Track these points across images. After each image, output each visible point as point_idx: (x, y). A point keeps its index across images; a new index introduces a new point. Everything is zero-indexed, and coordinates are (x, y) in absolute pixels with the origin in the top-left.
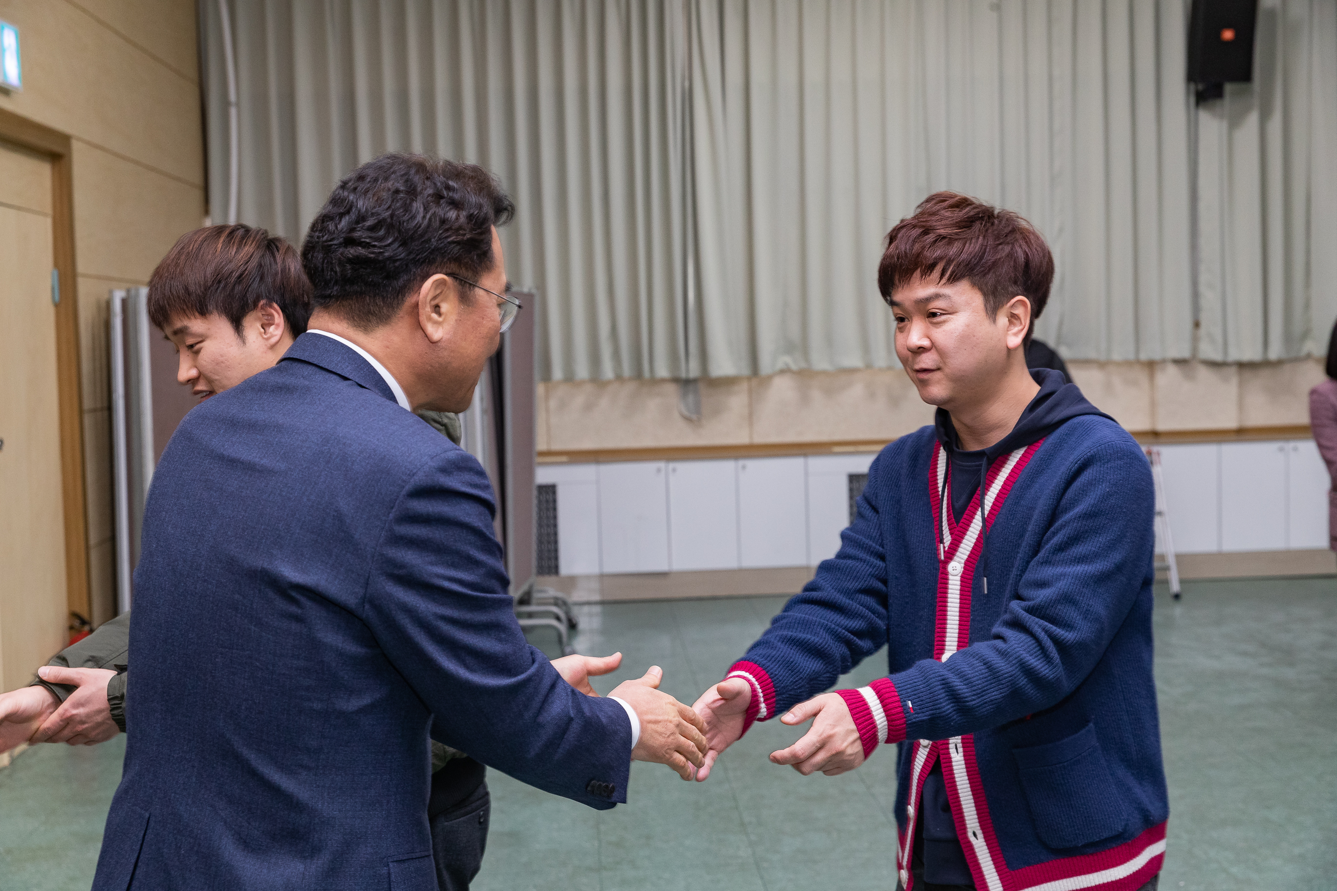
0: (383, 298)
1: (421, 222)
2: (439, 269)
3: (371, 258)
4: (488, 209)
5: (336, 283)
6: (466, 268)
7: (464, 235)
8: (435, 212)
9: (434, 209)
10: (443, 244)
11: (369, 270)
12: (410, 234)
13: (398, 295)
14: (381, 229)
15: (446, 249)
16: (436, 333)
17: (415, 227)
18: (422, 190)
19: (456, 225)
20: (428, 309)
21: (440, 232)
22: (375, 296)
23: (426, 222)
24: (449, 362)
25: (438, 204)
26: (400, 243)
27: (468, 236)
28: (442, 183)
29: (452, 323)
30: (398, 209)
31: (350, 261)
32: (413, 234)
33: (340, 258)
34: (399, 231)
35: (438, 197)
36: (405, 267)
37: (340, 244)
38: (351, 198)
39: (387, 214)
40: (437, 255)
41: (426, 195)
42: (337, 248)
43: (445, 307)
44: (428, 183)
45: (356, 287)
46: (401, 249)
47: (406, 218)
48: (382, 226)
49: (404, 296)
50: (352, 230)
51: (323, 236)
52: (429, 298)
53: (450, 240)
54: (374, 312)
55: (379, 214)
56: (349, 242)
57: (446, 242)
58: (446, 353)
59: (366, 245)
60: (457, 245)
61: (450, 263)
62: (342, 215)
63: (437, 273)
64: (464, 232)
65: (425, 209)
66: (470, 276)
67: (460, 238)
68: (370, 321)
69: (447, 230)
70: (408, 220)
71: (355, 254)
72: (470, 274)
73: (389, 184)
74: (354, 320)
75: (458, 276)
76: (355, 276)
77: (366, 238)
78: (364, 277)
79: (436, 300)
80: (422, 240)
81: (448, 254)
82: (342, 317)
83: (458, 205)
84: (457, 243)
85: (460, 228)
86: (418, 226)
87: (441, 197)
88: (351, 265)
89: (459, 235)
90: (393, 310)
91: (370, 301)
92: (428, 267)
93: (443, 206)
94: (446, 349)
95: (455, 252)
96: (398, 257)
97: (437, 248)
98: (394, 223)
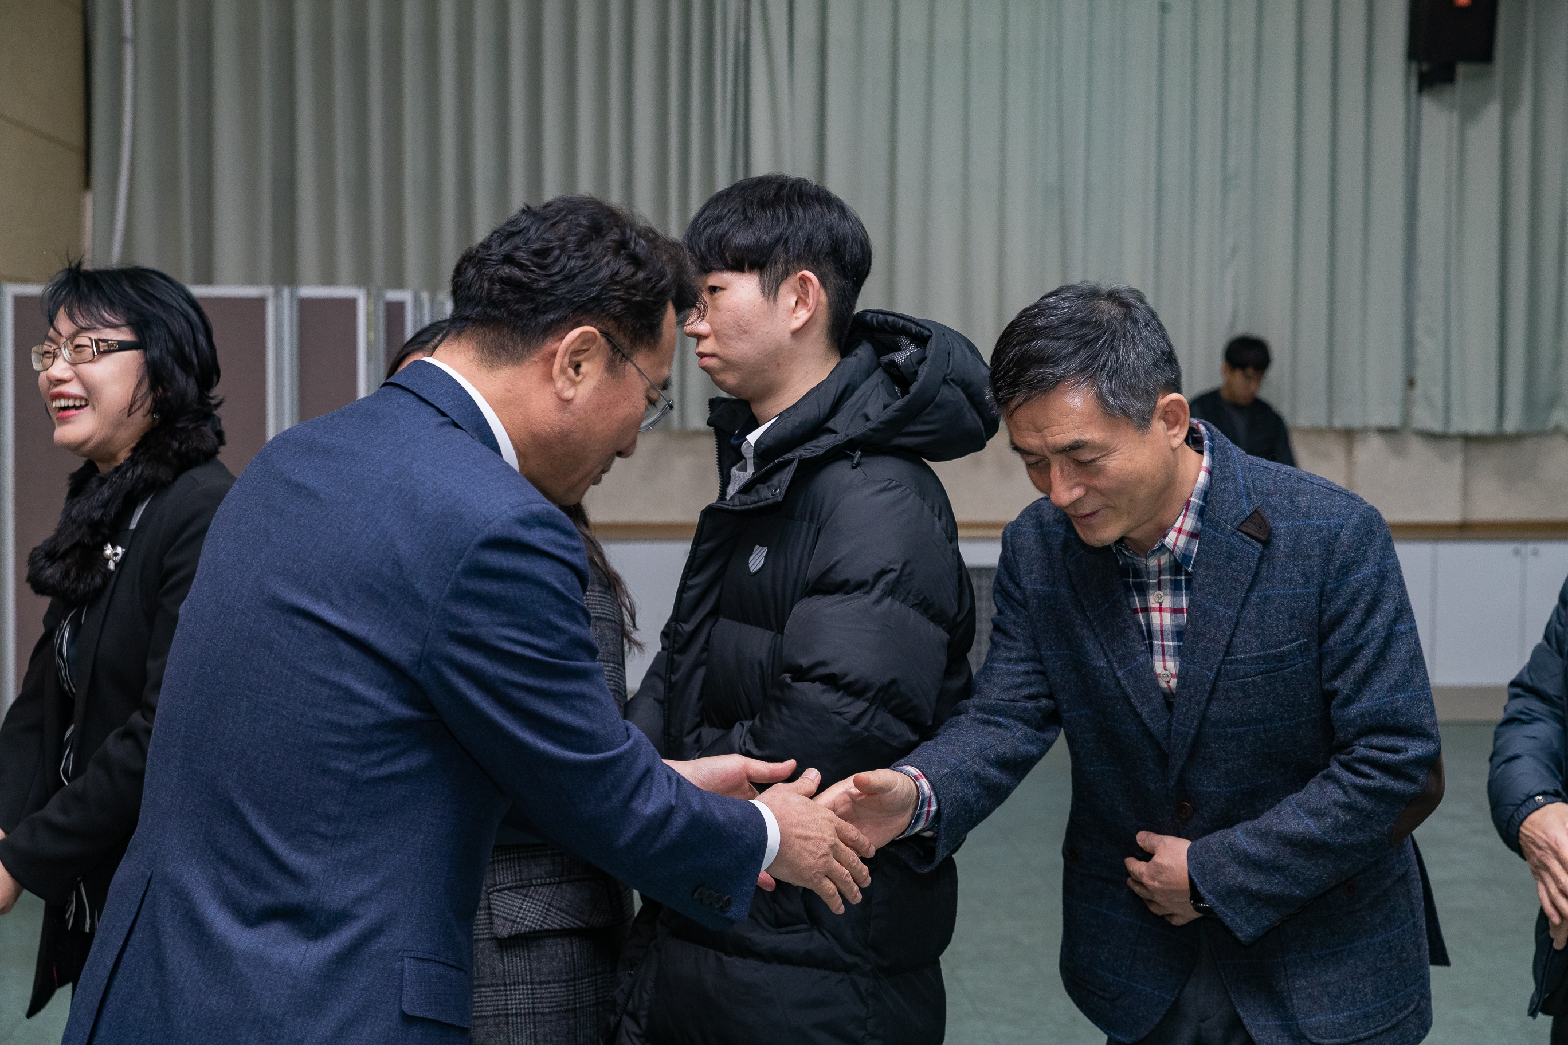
2: (594, 323)
5: (479, 303)
6: (625, 334)
7: (635, 295)
8: (609, 261)
9: (610, 257)
10: (607, 296)
11: (518, 296)
14: (546, 258)
15: (607, 302)
16: (568, 392)
18: (607, 234)
19: (628, 283)
20: (566, 362)
21: (609, 281)
22: (515, 327)
25: (616, 253)
26: (562, 278)
27: (639, 298)
28: (632, 237)
29: (588, 388)
30: (573, 242)
31: (504, 281)
32: (580, 272)
33: (492, 275)
34: (565, 267)
35: (621, 246)
37: (499, 260)
39: (558, 243)
40: (597, 306)
41: (608, 240)
42: (494, 264)
43: (585, 367)
44: (616, 229)
45: (497, 312)
46: (561, 285)
47: (577, 254)
48: (549, 255)
49: (546, 337)
50: (517, 248)
51: (484, 251)
53: (616, 294)
54: (507, 347)
55: (551, 242)
56: (509, 259)
57: (611, 294)
59: (525, 269)
60: (622, 304)
61: (609, 320)
62: (513, 235)
63: (589, 324)
64: (635, 293)
65: (601, 252)
66: (625, 345)
67: (629, 297)
68: (500, 357)
69: (617, 283)
70: (579, 257)
71: (511, 273)
72: (626, 343)
74: (483, 352)
75: (612, 337)
76: (501, 299)
77: (525, 260)
78: (510, 303)
79: (579, 355)
80: (588, 282)
81: (610, 309)
82: (471, 347)
83: (636, 261)
84: (624, 301)
85: (634, 287)
86: (587, 266)
87: (625, 248)
88: (500, 285)
89: (629, 294)
90: (529, 350)
91: (508, 333)
92: (582, 315)
93: (622, 257)
94: (573, 415)
95: (618, 310)
96: (554, 292)
97: (596, 299)
98: (562, 257)
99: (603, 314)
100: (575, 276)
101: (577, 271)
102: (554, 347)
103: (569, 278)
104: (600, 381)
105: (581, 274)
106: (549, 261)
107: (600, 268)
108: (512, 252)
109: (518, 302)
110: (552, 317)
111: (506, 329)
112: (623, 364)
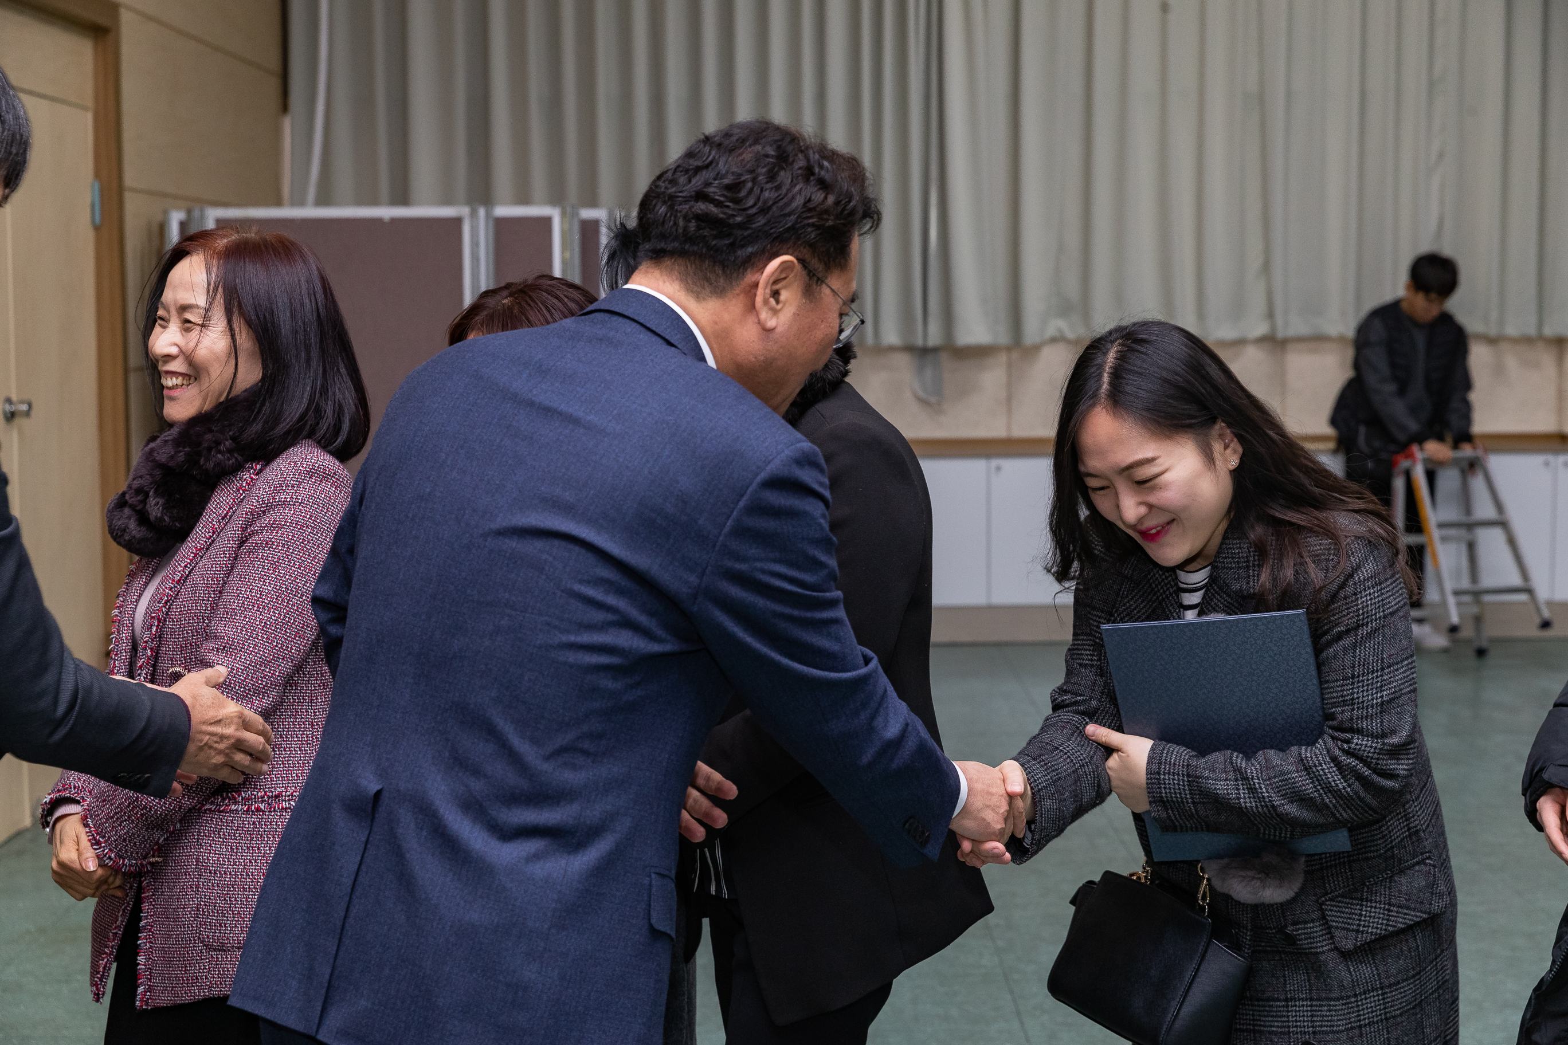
0: (724, 268)
1: (784, 194)
2: (791, 251)
3: (719, 219)
6: (820, 260)
7: (827, 220)
8: (801, 189)
9: (801, 185)
10: (803, 224)
11: (715, 232)
13: (740, 267)
14: (739, 191)
15: (803, 231)
16: (770, 321)
17: (778, 197)
18: (794, 160)
19: (821, 209)
20: (768, 291)
21: (802, 210)
22: (715, 261)
23: (790, 195)
24: (775, 357)
25: (807, 180)
26: (757, 211)
27: (830, 223)
28: (815, 158)
29: (789, 315)
30: (764, 175)
31: (698, 217)
32: (775, 203)
33: (687, 212)
34: (759, 199)
35: (809, 172)
36: (754, 238)
37: (691, 197)
38: (713, 153)
39: (749, 176)
40: (792, 234)
41: (797, 167)
42: (686, 201)
43: (784, 295)
44: (800, 156)
45: (695, 248)
47: (769, 186)
48: (742, 188)
49: (745, 270)
50: (708, 184)
51: (672, 187)
52: (771, 279)
53: (811, 221)
54: (710, 279)
55: (741, 175)
56: (700, 196)
57: (806, 222)
58: (775, 348)
59: (718, 204)
60: (816, 230)
61: (804, 247)
62: (700, 168)
63: (787, 254)
64: (828, 218)
65: (792, 181)
66: (820, 269)
67: (821, 222)
68: (702, 290)
69: (810, 210)
70: (772, 189)
71: (706, 210)
72: (821, 265)
73: (759, 147)
74: (688, 283)
75: (808, 264)
76: (698, 234)
77: (717, 195)
78: (707, 239)
79: (777, 284)
80: (782, 213)
81: (805, 236)
83: (824, 186)
84: (817, 227)
85: (826, 211)
86: (781, 197)
87: (812, 174)
88: (696, 222)
89: (822, 219)
90: (730, 282)
91: (709, 266)
92: (780, 246)
93: (812, 183)
94: (776, 343)
95: (813, 236)
96: (751, 226)
97: (792, 228)
98: (755, 189)
99: (799, 242)
100: (770, 208)
101: (771, 203)
102: (753, 279)
103: (764, 211)
104: (799, 307)
105: (777, 205)
106: (743, 194)
107: (793, 198)
108: (705, 187)
109: (715, 237)
110: (750, 250)
111: (707, 262)
112: (819, 288)
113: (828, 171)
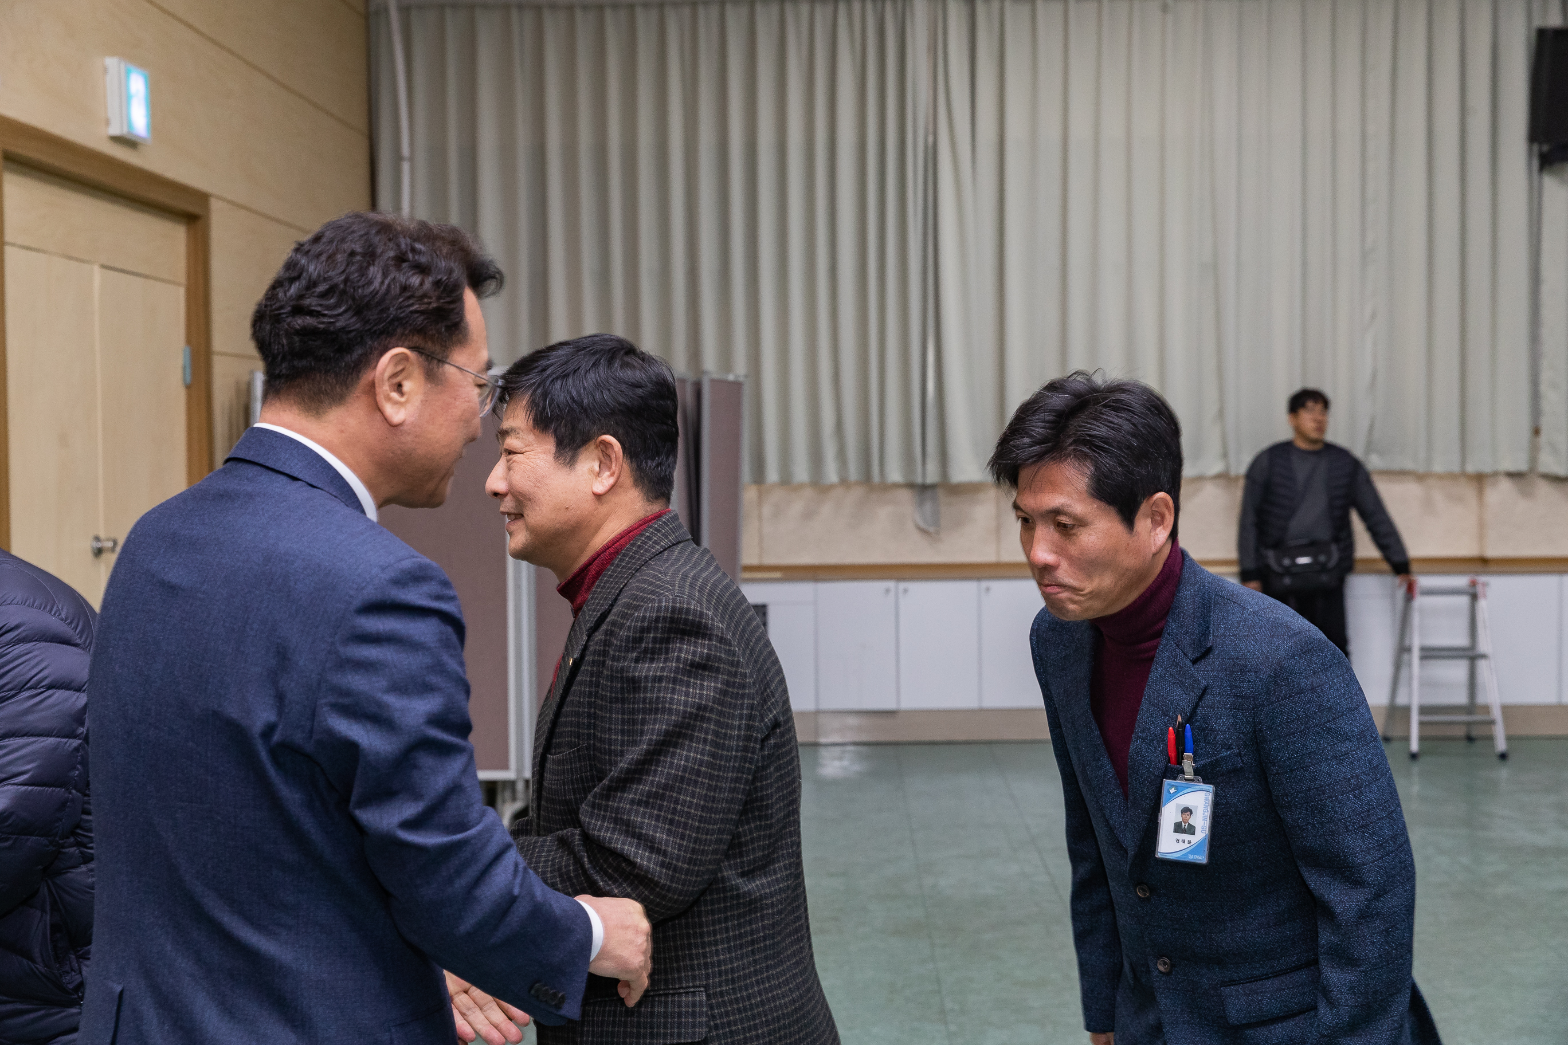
0: (336, 375)
1: (378, 288)
2: (400, 344)
3: (320, 328)
4: (459, 273)
5: (284, 359)
6: (433, 342)
7: (430, 303)
8: (394, 278)
9: (393, 274)
10: (404, 314)
11: (319, 343)
12: (365, 301)
13: (352, 374)
14: (332, 296)
15: (407, 319)
16: (397, 414)
17: (371, 293)
18: (382, 252)
19: (420, 293)
20: (386, 387)
21: (401, 300)
22: (327, 372)
23: (385, 286)
24: (413, 449)
25: (398, 267)
26: (354, 312)
27: (434, 305)
28: (406, 244)
29: (417, 404)
30: (353, 273)
31: (298, 332)
32: (369, 300)
33: (287, 329)
34: (354, 299)
35: (400, 259)
36: (359, 339)
37: (289, 313)
38: (305, 260)
39: (340, 279)
40: (397, 327)
41: (386, 259)
42: (285, 318)
43: (407, 386)
44: (390, 244)
45: (304, 362)
46: (354, 319)
47: (361, 284)
48: (334, 292)
49: (359, 372)
50: (302, 296)
51: (272, 305)
52: (387, 374)
53: (411, 309)
54: (326, 391)
55: (332, 280)
56: (299, 310)
57: (407, 311)
58: (409, 439)
59: (316, 314)
60: (420, 316)
61: (413, 336)
62: (292, 280)
63: (397, 346)
64: (430, 301)
65: (384, 273)
66: (438, 351)
67: (423, 307)
68: (322, 402)
69: (409, 298)
70: (363, 286)
71: (304, 324)
72: (437, 348)
73: (345, 246)
74: (305, 404)
75: (423, 349)
76: (303, 349)
77: (316, 306)
78: (313, 350)
79: (397, 377)
80: (380, 308)
81: (410, 325)
82: (292, 402)
83: (423, 270)
84: (421, 313)
85: (425, 296)
86: (374, 293)
87: (404, 261)
88: (299, 337)
89: (424, 304)
90: (347, 389)
91: (321, 378)
92: (386, 340)
93: (406, 269)
94: (409, 434)
95: (419, 323)
96: (352, 329)
97: (396, 319)
98: (348, 288)
99: (407, 332)
100: (367, 305)
102: (372, 377)
105: (373, 301)
107: (388, 290)
110: (358, 352)
112: (441, 369)
113: (420, 252)
